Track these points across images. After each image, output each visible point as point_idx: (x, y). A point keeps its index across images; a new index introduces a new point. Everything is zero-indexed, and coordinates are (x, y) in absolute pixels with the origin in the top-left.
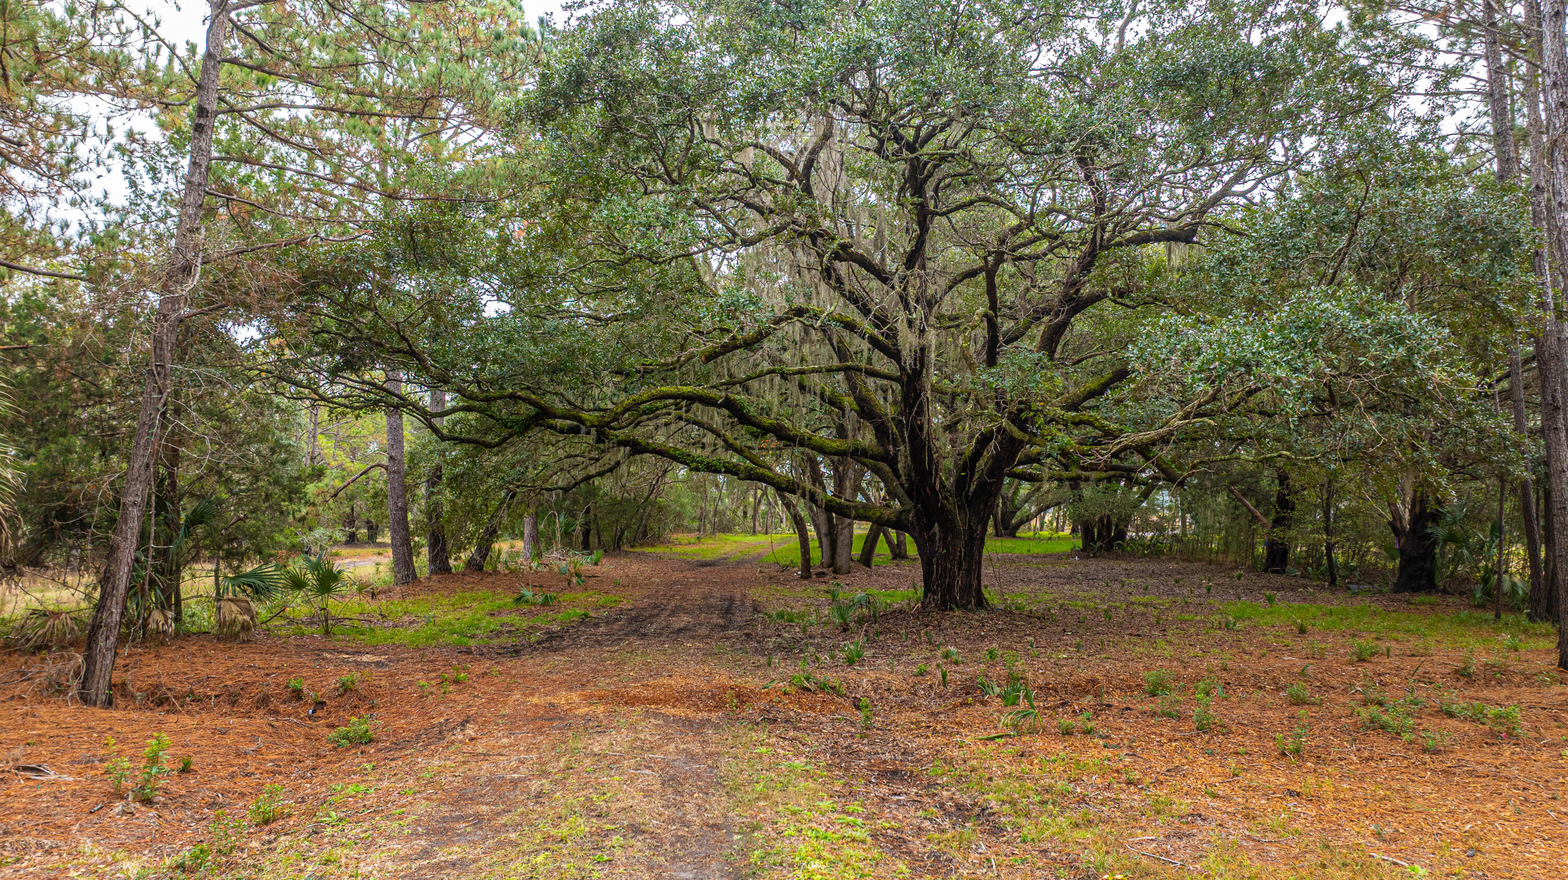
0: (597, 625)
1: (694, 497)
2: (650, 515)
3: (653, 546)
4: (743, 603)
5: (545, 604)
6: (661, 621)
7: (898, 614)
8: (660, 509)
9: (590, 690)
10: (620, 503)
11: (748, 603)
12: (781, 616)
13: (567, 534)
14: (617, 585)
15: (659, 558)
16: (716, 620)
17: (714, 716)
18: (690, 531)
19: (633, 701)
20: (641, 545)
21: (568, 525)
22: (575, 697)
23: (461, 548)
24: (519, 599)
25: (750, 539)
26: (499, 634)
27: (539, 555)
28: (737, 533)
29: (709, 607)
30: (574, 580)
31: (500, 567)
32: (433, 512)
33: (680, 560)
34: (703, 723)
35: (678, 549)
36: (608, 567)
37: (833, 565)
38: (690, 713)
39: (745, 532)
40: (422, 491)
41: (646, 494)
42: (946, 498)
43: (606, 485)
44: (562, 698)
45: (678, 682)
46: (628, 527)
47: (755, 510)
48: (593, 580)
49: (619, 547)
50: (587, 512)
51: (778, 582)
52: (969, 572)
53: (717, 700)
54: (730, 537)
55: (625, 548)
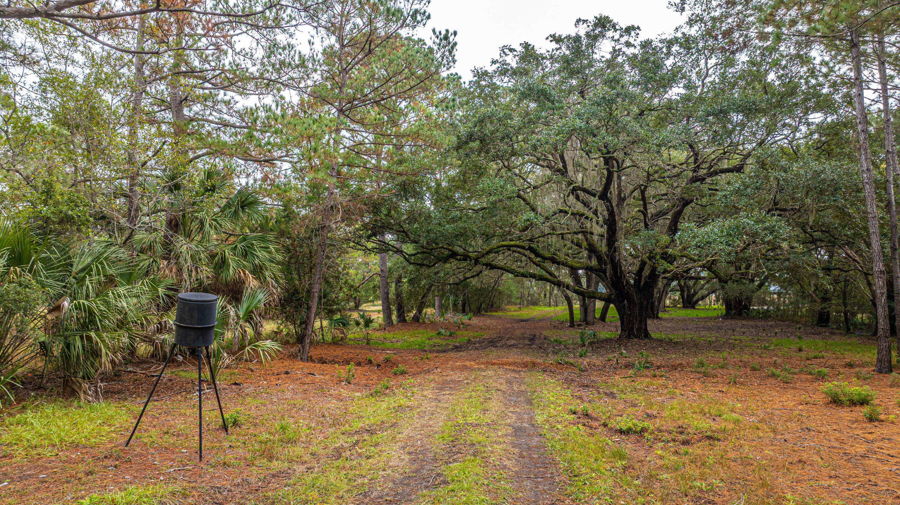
0: (475, 344)
1: (517, 287)
2: (494, 296)
3: (496, 312)
4: (540, 336)
5: (450, 335)
6: (503, 342)
7: (608, 341)
8: (500, 293)
9: (477, 361)
10: (480, 290)
11: (542, 336)
12: (556, 341)
13: (455, 305)
14: (481, 329)
15: (500, 318)
16: (527, 342)
17: (524, 369)
18: (515, 304)
19: (494, 364)
20: (491, 311)
21: (455, 301)
22: (473, 363)
23: (409, 311)
24: (439, 334)
25: (547, 309)
26: (434, 346)
27: (443, 315)
28: (541, 306)
29: (524, 338)
30: (461, 326)
31: (426, 321)
32: (398, 295)
33: (510, 319)
34: (520, 371)
35: (510, 314)
36: (475, 321)
37: (586, 321)
38: (515, 368)
39: (545, 305)
40: (393, 285)
41: (492, 285)
42: (629, 288)
43: (474, 282)
44: (468, 363)
45: (511, 360)
46: (484, 302)
47: (551, 294)
48: (469, 327)
49: (480, 312)
50: (465, 295)
51: (558, 328)
52: (641, 321)
53: (525, 365)
54: (537, 308)
55: (483, 312)
